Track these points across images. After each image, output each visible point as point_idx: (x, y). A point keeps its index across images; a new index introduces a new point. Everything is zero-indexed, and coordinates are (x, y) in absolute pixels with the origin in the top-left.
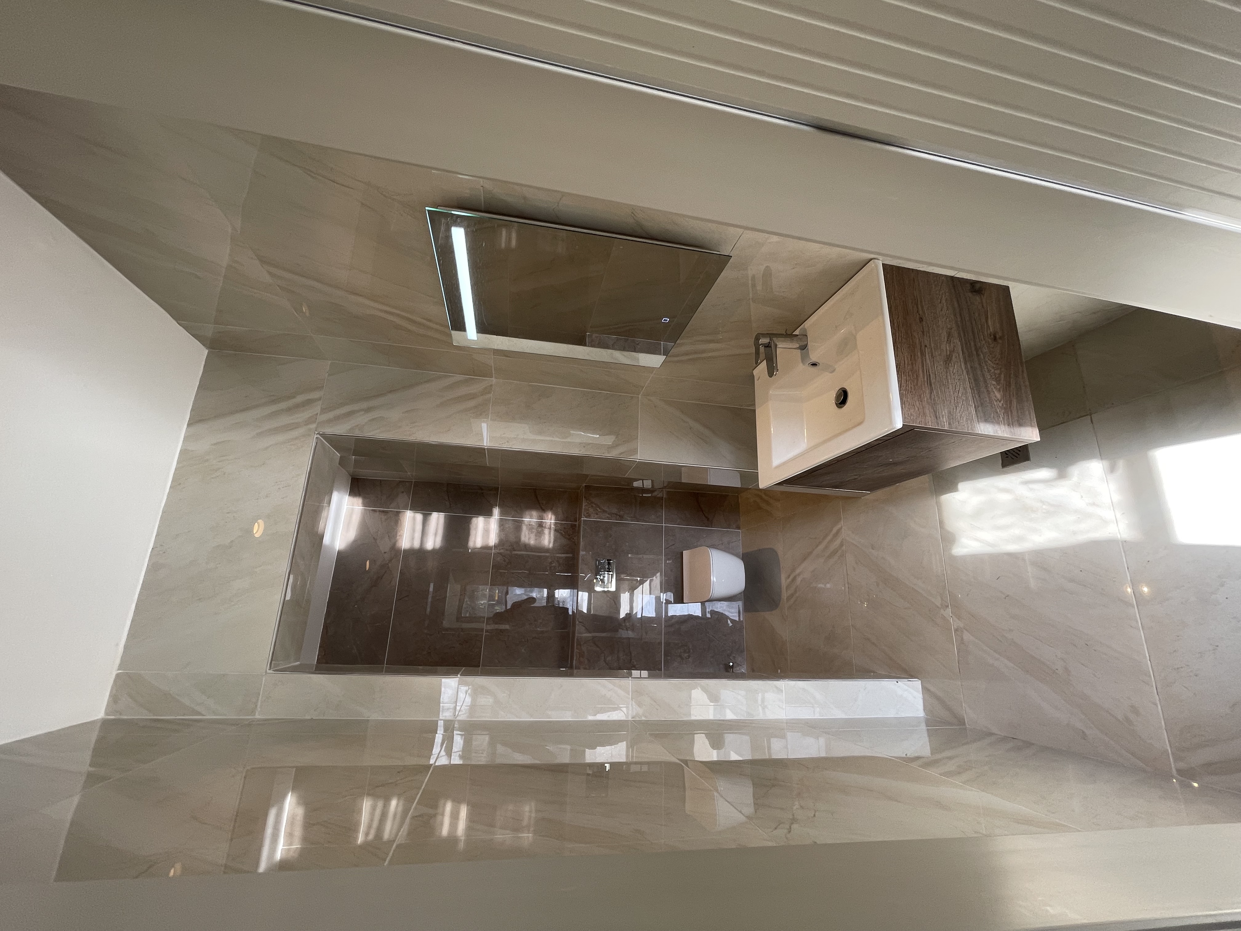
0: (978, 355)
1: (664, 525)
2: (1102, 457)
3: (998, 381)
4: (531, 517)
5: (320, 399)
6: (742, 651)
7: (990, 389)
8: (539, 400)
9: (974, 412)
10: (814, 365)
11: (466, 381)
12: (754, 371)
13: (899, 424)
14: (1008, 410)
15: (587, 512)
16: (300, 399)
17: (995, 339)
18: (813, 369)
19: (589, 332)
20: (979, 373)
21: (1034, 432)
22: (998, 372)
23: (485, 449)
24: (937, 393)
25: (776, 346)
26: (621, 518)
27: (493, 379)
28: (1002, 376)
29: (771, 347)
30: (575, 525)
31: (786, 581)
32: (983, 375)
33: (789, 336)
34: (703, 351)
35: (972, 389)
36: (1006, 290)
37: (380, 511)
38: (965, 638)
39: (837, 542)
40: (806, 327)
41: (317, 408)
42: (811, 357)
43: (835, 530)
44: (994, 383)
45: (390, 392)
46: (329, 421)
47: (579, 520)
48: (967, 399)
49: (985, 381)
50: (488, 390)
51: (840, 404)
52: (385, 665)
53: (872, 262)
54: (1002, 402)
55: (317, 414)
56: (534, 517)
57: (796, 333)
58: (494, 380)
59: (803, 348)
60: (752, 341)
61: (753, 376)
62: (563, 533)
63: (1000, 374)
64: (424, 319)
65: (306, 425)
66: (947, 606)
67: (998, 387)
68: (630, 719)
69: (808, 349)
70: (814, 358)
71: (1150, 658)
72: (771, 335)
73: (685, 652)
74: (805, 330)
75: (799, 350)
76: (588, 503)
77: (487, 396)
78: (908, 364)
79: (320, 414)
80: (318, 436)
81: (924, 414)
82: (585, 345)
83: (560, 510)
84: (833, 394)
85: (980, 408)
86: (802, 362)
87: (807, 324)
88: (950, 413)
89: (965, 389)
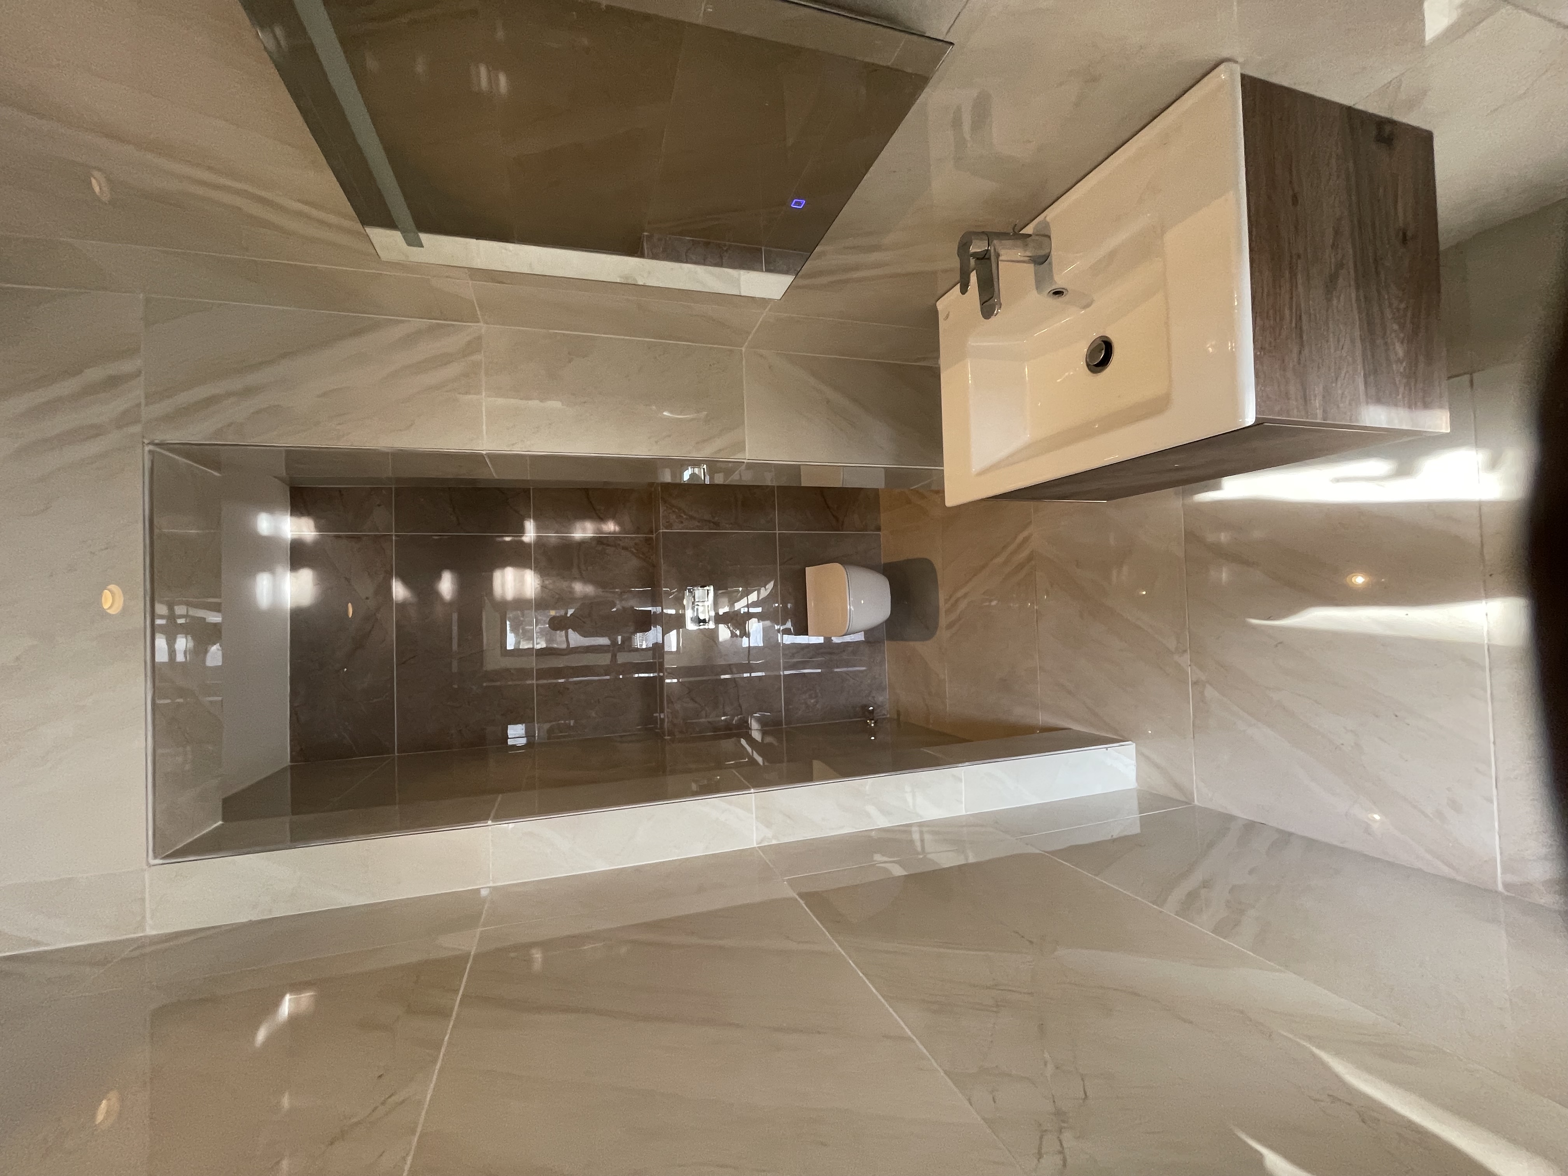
0: (1377, 273)
1: (777, 532)
2: (1478, 444)
3: (1402, 327)
4: (584, 530)
5: (138, 374)
6: (884, 689)
7: (1389, 341)
8: (570, 362)
9: (1362, 387)
10: (1058, 293)
11: (431, 329)
12: (938, 303)
13: (1250, 419)
14: (1411, 375)
15: (668, 520)
16: (94, 374)
17: (1404, 240)
18: (1058, 301)
19: (646, 232)
20: (1376, 309)
21: (1444, 418)
22: (1403, 306)
23: (482, 455)
24: (1311, 352)
25: (998, 255)
26: (717, 525)
27: (481, 324)
28: (1409, 314)
29: (989, 259)
30: (651, 538)
31: (946, 603)
32: (1382, 313)
33: (1016, 235)
34: (857, 268)
35: (1363, 340)
36: (1425, 139)
37: (348, 537)
38: (1206, 693)
39: (1024, 554)
40: (1048, 219)
41: (135, 393)
42: (1057, 278)
43: (1020, 538)
44: (1396, 327)
45: (284, 356)
46: (169, 418)
47: (656, 532)
48: (1354, 361)
49: (1384, 328)
50: (474, 346)
51: (1096, 365)
52: (396, 754)
53: (1222, 67)
54: (1404, 364)
55: (139, 405)
56: (589, 532)
57: (1026, 231)
58: (482, 327)
59: (1041, 260)
60: (953, 247)
61: (935, 312)
62: (635, 551)
63: (1406, 309)
64: (306, 203)
65: (119, 427)
66: (1185, 651)
67: (1402, 335)
68: (755, 845)
69: (1050, 264)
70: (1060, 281)
71: (1494, 739)
72: (990, 236)
73: (811, 697)
74: (1046, 225)
75: (1032, 265)
76: (667, 507)
77: (476, 357)
78: (1268, 295)
79: (146, 405)
80: (151, 447)
81: (1287, 396)
82: (642, 256)
83: (626, 518)
84: (1082, 348)
85: (1371, 378)
86: (1037, 288)
87: (1050, 214)
88: (1326, 389)
89: (1353, 341)
